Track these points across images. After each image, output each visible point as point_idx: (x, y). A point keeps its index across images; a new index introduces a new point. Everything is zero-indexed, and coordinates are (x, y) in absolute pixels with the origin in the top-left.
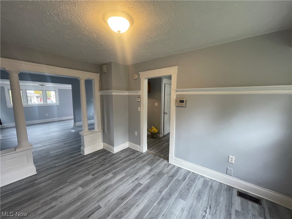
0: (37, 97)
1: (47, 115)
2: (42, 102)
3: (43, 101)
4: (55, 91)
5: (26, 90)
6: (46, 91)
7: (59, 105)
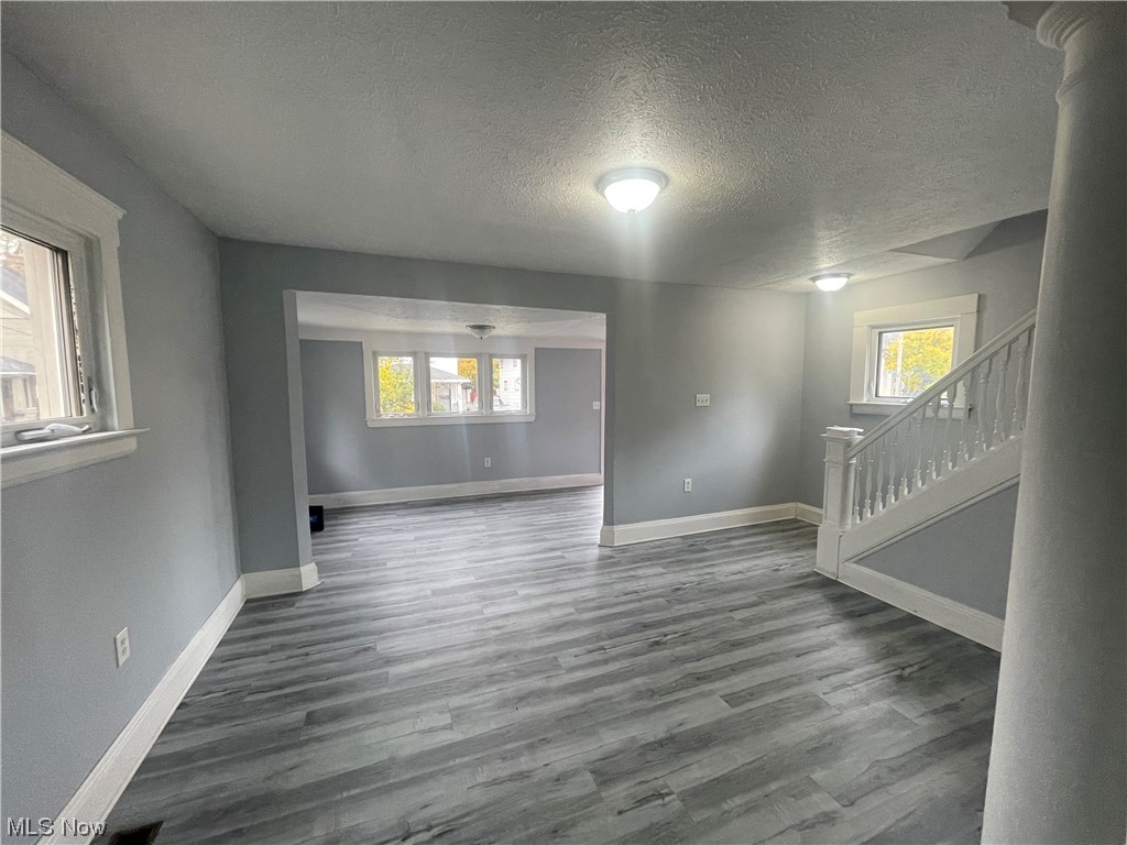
0: (465, 387)
1: (488, 462)
2: (475, 407)
3: (480, 400)
4: (523, 358)
5: (427, 355)
6: (492, 356)
7: (533, 419)
